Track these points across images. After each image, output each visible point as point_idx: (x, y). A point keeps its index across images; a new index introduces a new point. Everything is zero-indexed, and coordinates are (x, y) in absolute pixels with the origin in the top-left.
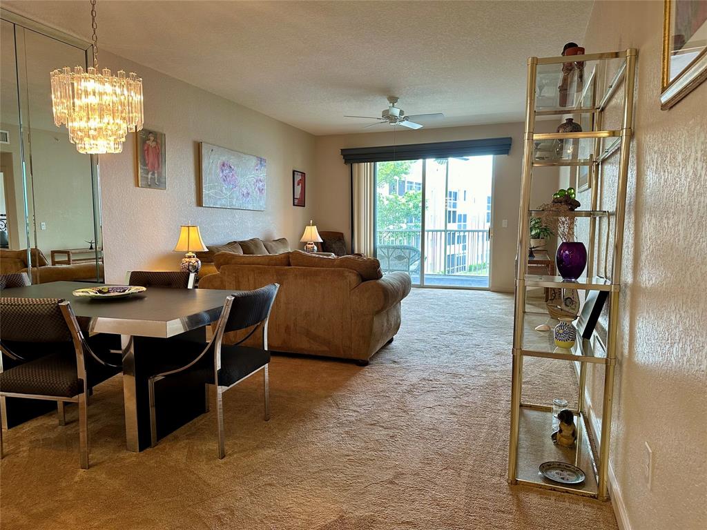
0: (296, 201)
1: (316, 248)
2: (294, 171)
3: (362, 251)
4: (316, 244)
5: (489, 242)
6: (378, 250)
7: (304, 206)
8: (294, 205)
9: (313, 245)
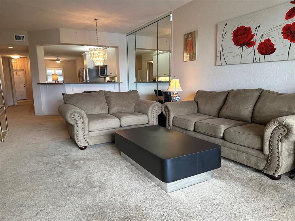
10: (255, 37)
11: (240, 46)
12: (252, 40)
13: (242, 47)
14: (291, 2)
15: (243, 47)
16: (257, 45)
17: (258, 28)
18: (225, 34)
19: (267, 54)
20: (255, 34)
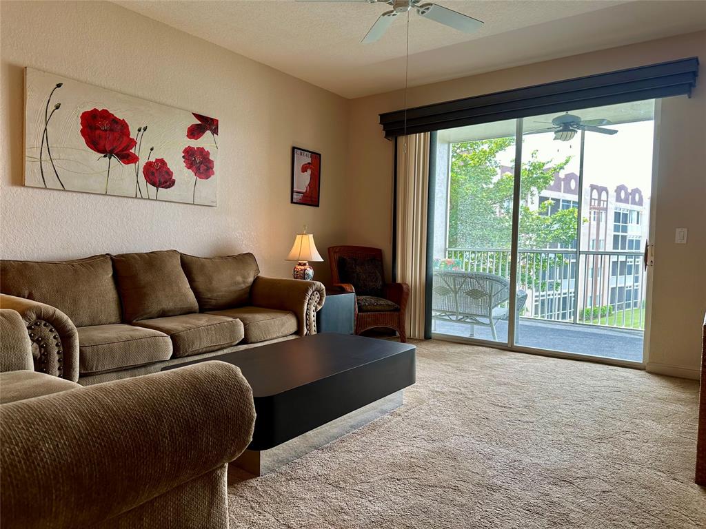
0: (297, 197)
1: (310, 272)
2: (294, 148)
3: (409, 280)
4: (313, 265)
5: (645, 273)
6: (435, 279)
7: (318, 206)
8: (292, 202)
9: (307, 267)
10: (137, 145)
11: (103, 155)
12: (132, 151)
13: (107, 158)
14: (194, 114)
15: (110, 159)
16: (142, 163)
17: (142, 130)
18: (57, 107)
19: (163, 187)
20: (138, 141)
